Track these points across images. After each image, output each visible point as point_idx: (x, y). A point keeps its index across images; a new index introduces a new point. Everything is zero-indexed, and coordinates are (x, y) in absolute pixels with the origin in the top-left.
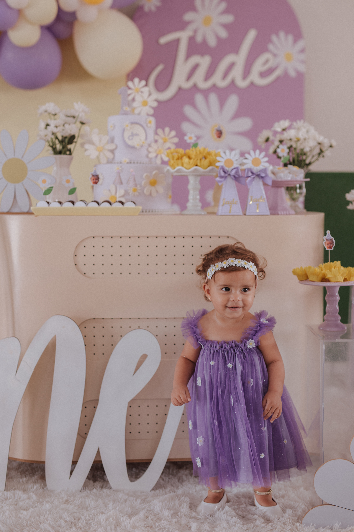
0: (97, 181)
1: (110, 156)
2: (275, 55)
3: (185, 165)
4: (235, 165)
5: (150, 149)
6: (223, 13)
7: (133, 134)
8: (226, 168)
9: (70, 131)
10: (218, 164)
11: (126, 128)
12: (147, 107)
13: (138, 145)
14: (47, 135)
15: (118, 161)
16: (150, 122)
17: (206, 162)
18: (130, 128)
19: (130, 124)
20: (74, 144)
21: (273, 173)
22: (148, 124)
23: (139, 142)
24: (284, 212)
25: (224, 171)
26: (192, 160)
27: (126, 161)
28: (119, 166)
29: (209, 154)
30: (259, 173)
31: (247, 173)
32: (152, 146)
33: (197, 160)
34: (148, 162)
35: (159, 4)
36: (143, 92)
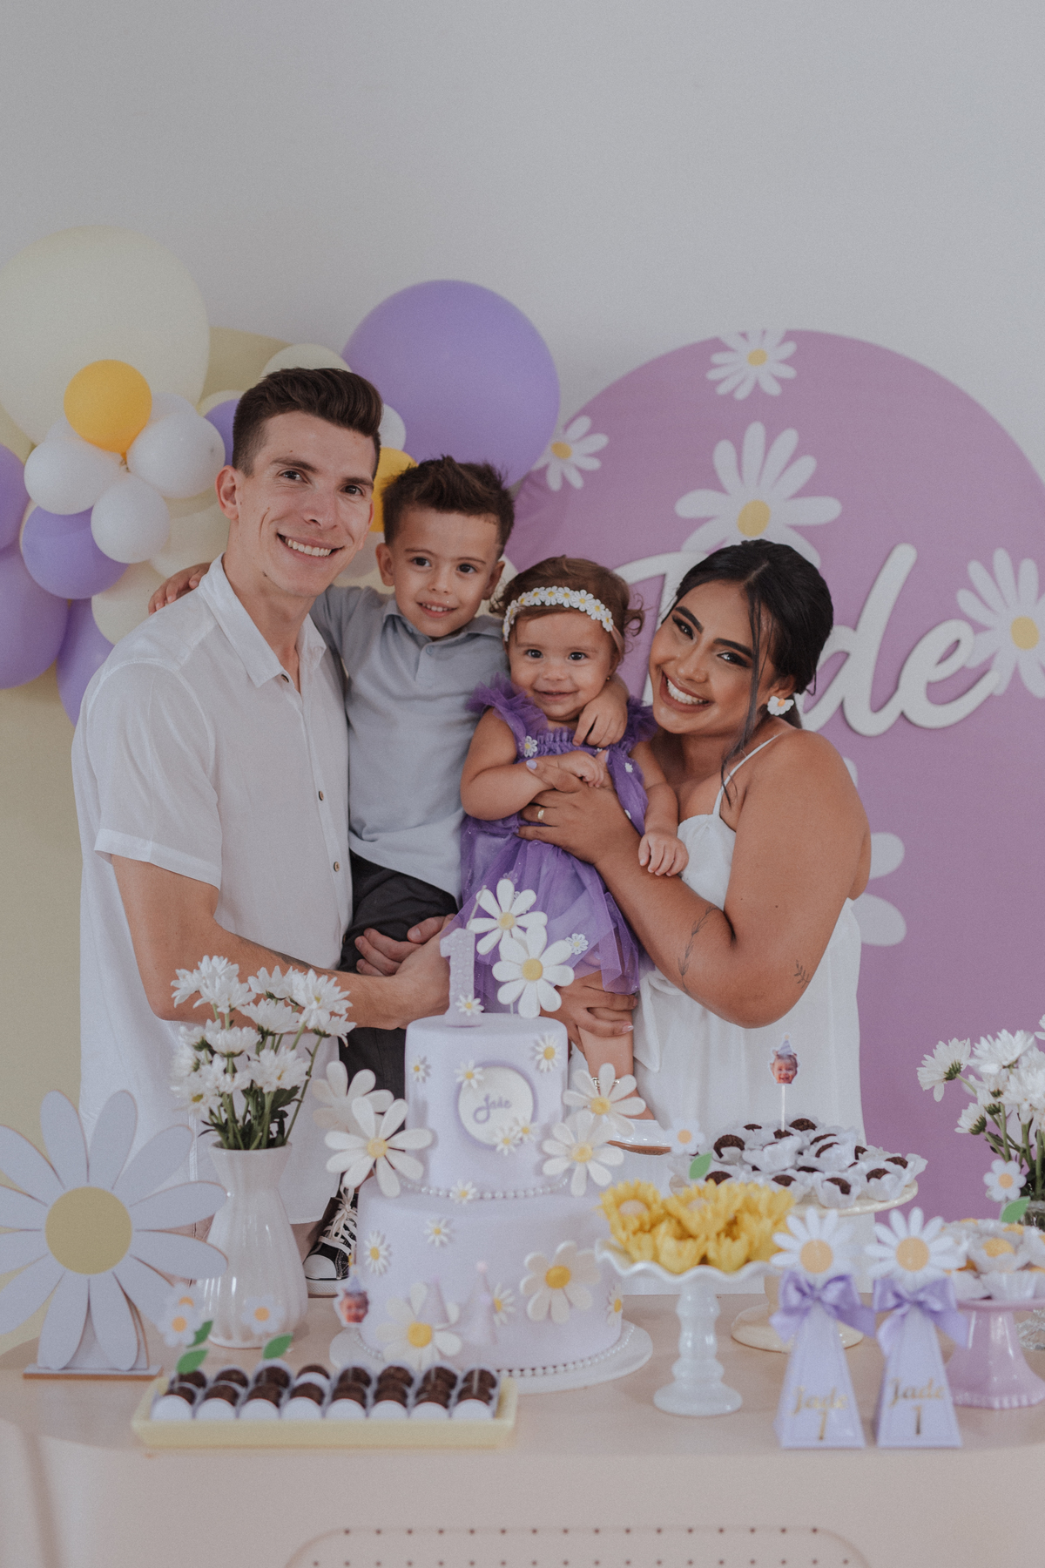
0: (361, 1312)
1: (413, 1170)
2: (978, 628)
3: (663, 1258)
4: (840, 1266)
5: (548, 1147)
6: (805, 492)
7: (490, 1101)
8: (805, 1276)
9: (279, 1078)
10: (778, 1260)
11: (464, 1085)
12: (541, 982)
13: (506, 1141)
14: (198, 1098)
15: (438, 1190)
16: (548, 1054)
17: (738, 1249)
18: (479, 1082)
19: (480, 1069)
20: (294, 1105)
21: (971, 1267)
22: (539, 1062)
23: (511, 1129)
24: (1010, 1402)
25: (800, 1290)
26: (689, 1244)
27: (465, 1194)
28: (443, 1222)
29: (750, 1207)
30: (922, 1297)
31: (883, 1297)
32: (556, 1132)
33: (707, 1239)
34: (541, 1191)
35: (594, 464)
36: (528, 931)
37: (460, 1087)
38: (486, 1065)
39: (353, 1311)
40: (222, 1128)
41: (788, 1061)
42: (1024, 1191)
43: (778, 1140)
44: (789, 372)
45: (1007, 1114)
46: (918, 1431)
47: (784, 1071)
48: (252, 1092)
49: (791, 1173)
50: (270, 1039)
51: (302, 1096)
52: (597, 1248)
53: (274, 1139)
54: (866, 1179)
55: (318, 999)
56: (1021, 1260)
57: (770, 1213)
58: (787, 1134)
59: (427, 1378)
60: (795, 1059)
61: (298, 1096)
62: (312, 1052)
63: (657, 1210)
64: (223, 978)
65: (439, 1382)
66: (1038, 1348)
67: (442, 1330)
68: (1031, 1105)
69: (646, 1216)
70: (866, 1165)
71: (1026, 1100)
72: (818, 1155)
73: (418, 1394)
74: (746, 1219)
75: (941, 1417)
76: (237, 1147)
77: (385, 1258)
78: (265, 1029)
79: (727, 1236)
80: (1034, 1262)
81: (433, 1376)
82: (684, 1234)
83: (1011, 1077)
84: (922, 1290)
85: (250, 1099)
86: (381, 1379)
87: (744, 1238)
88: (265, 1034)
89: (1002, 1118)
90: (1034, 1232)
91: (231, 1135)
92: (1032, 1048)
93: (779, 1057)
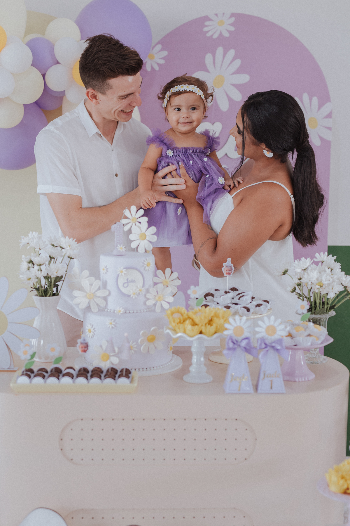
0: (86, 349)
1: (102, 303)
3: (187, 332)
4: (246, 334)
5: (148, 296)
6: (236, 72)
7: (129, 280)
8: (235, 338)
9: (57, 273)
10: (226, 332)
11: (120, 275)
12: (145, 241)
13: (134, 294)
14: (29, 279)
15: (111, 310)
16: (148, 265)
17: (212, 329)
18: (125, 274)
19: (125, 270)
20: (61, 282)
21: (290, 335)
22: (145, 267)
23: (136, 290)
24: (302, 379)
25: (233, 342)
26: (196, 327)
27: (120, 311)
28: (113, 320)
29: (217, 316)
30: (274, 345)
31: (261, 345)
32: (151, 291)
33: (202, 325)
34: (146, 310)
35: (162, 62)
36: (141, 223)
37: (118, 275)
38: (127, 268)
39: (83, 349)
40: (37, 289)
41: (229, 268)
43: (225, 294)
44: (232, 29)
45: (303, 286)
46: (271, 388)
47: (228, 271)
48: (47, 278)
49: (230, 305)
50: (53, 259)
51: (64, 279)
52: (165, 329)
53: (55, 294)
54: (255, 307)
55: (70, 246)
56: (307, 333)
57: (223, 317)
58: (229, 292)
59: (108, 371)
60: (232, 267)
61: (63, 278)
62: (67, 264)
63: (185, 316)
64: (37, 239)
65: (112, 372)
66: (311, 363)
67: (112, 356)
68: (312, 283)
69: (182, 318)
70: (255, 303)
71: (310, 281)
72: (239, 299)
73: (105, 376)
74: (215, 320)
75: (279, 384)
76: (42, 296)
77: (93, 332)
78: (51, 256)
79: (209, 324)
80: (311, 334)
81: (110, 370)
82: (194, 324)
83: (305, 273)
84: (274, 342)
85: (47, 280)
86: (92, 371)
87: (214, 325)
88: (51, 258)
89: (301, 287)
90: (311, 324)
91: (40, 292)
92: (312, 264)
93: (226, 266)
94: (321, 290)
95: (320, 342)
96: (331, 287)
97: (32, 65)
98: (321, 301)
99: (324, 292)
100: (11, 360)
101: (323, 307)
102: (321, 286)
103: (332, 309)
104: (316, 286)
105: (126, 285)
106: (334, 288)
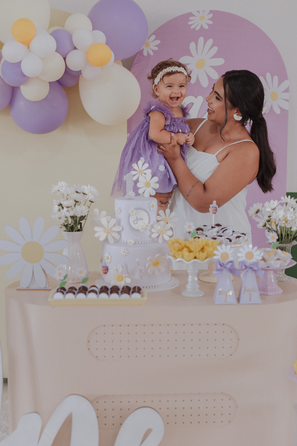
1: (116, 236)
3: (185, 257)
4: (231, 259)
5: (153, 230)
6: (214, 57)
7: (138, 218)
8: (222, 261)
9: (81, 213)
10: (215, 257)
11: (131, 214)
12: (150, 188)
13: (142, 229)
14: (60, 218)
15: (124, 242)
16: (153, 206)
17: (204, 255)
18: (135, 213)
19: (135, 210)
20: (84, 220)
21: (264, 259)
22: (150, 208)
23: (143, 226)
24: (273, 293)
25: (220, 265)
26: (192, 254)
27: (131, 242)
28: (126, 250)
29: (207, 245)
30: (252, 266)
31: (242, 266)
32: (155, 226)
33: (196, 252)
34: (151, 242)
35: (156, 49)
36: (147, 174)
37: (130, 215)
38: (137, 209)
39: (105, 271)
40: (66, 226)
41: (215, 208)
42: (278, 240)
43: (212, 229)
44: (211, 22)
45: (272, 222)
46: (250, 300)
47: (214, 211)
48: (72, 217)
49: (216, 237)
50: (77, 203)
51: (87, 218)
52: (167, 255)
53: (79, 230)
54: (235, 238)
55: (91, 192)
56: (276, 258)
57: (212, 246)
58: (214, 227)
59: (123, 288)
60: (217, 208)
61: (85, 218)
62: (89, 206)
63: (183, 245)
64: (65, 187)
65: (127, 289)
66: (278, 281)
67: (126, 277)
68: (279, 219)
69: (180, 247)
70: (235, 235)
71: (278, 218)
72: (223, 232)
73: (121, 292)
74: (206, 248)
75: (256, 297)
76: (70, 231)
77: (110, 259)
78: (76, 201)
79: (201, 251)
80: (280, 258)
81: (125, 287)
82: (190, 251)
83: (274, 212)
84: (252, 264)
85: (73, 219)
86: (111, 289)
87: (206, 252)
88: (76, 202)
89: (271, 223)
90: (279, 251)
91: (68, 228)
92: (279, 205)
93: (213, 207)
94: (286, 224)
95: (286, 264)
96: (293, 223)
97: (56, 51)
98: (286, 234)
99: (288, 226)
100: (46, 282)
101: (287, 238)
102: (286, 222)
103: (295, 239)
104: (282, 221)
105: (135, 222)
106: (296, 223)
